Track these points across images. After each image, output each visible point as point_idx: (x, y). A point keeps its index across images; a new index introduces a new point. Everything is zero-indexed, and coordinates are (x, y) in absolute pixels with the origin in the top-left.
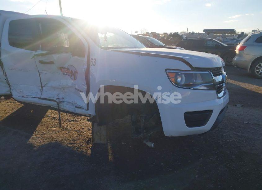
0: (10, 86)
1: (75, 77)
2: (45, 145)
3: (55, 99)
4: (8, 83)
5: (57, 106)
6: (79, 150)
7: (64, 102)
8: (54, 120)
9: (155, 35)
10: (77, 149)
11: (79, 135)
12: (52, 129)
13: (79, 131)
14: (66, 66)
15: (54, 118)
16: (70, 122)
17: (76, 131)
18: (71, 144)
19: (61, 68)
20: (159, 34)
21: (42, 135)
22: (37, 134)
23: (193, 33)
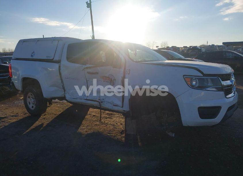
0: (65, 91)
1: (113, 83)
2: (90, 133)
3: (97, 100)
4: (64, 88)
5: (99, 105)
6: (116, 138)
7: (104, 102)
8: (94, 117)
9: (175, 49)
10: (114, 137)
11: (115, 128)
12: (94, 123)
13: (114, 125)
14: (107, 75)
15: (94, 116)
16: (106, 118)
17: (111, 125)
18: (110, 133)
19: (103, 77)
20: (179, 48)
21: (87, 127)
22: (83, 126)
23: (213, 45)
